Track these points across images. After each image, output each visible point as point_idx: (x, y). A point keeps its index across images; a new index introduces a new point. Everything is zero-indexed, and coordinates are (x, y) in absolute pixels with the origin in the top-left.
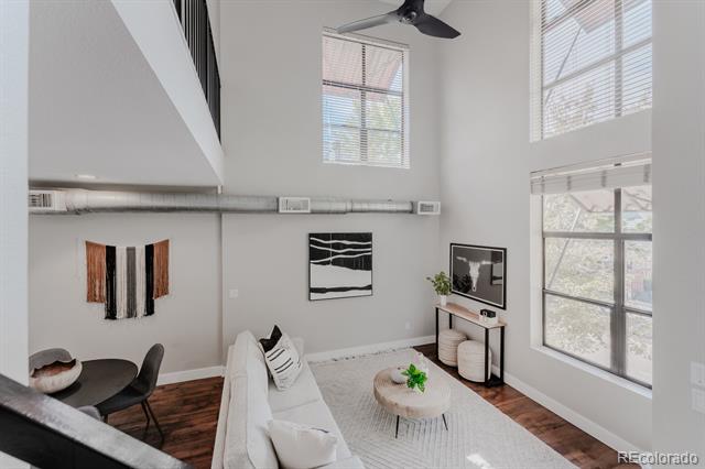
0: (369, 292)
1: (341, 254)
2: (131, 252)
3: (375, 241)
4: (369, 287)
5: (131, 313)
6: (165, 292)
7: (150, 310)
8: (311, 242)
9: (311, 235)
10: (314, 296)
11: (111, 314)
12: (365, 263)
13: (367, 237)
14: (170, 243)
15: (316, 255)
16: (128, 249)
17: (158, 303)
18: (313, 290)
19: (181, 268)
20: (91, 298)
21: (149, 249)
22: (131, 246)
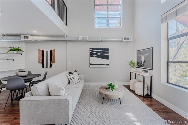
0: (108, 66)
1: (99, 54)
2: (47, 52)
3: (110, 51)
4: (108, 65)
5: (47, 67)
6: (54, 62)
7: (51, 66)
8: (90, 50)
9: (90, 48)
10: (91, 66)
11: (43, 67)
12: (107, 57)
13: (107, 49)
14: (55, 50)
15: (91, 54)
16: (47, 51)
17: (53, 64)
18: (90, 64)
19: (58, 56)
20: (39, 62)
21: (51, 51)
22: (47, 50)
